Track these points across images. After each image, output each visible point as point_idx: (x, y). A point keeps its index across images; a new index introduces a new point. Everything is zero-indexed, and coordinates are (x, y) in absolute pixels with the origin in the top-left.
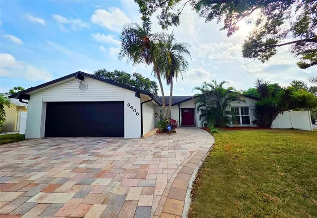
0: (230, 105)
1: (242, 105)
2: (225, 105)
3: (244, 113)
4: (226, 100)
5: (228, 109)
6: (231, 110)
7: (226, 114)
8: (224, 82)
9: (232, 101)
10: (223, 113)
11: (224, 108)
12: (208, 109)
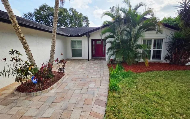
0: (143, 36)
1: (158, 36)
2: (137, 36)
3: (156, 47)
4: (140, 28)
5: (140, 42)
6: (142, 43)
7: (137, 48)
8: (140, 5)
9: (146, 31)
10: (133, 47)
11: (135, 40)
12: (117, 41)
